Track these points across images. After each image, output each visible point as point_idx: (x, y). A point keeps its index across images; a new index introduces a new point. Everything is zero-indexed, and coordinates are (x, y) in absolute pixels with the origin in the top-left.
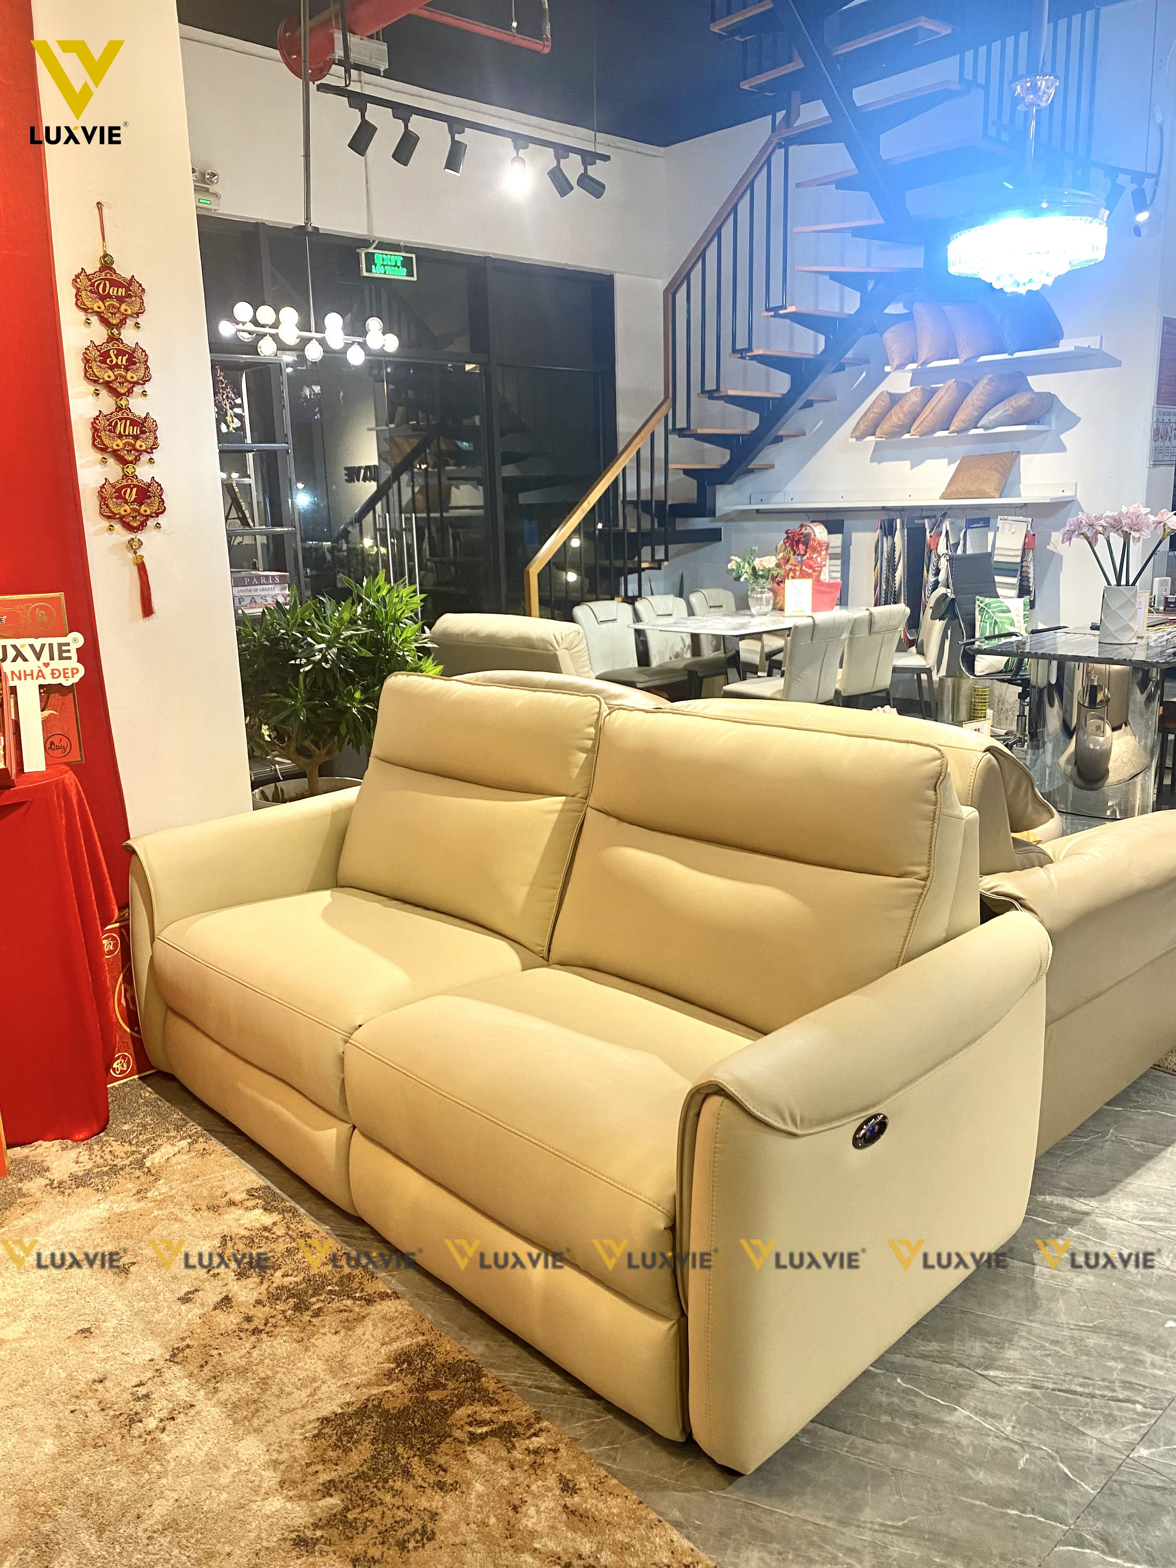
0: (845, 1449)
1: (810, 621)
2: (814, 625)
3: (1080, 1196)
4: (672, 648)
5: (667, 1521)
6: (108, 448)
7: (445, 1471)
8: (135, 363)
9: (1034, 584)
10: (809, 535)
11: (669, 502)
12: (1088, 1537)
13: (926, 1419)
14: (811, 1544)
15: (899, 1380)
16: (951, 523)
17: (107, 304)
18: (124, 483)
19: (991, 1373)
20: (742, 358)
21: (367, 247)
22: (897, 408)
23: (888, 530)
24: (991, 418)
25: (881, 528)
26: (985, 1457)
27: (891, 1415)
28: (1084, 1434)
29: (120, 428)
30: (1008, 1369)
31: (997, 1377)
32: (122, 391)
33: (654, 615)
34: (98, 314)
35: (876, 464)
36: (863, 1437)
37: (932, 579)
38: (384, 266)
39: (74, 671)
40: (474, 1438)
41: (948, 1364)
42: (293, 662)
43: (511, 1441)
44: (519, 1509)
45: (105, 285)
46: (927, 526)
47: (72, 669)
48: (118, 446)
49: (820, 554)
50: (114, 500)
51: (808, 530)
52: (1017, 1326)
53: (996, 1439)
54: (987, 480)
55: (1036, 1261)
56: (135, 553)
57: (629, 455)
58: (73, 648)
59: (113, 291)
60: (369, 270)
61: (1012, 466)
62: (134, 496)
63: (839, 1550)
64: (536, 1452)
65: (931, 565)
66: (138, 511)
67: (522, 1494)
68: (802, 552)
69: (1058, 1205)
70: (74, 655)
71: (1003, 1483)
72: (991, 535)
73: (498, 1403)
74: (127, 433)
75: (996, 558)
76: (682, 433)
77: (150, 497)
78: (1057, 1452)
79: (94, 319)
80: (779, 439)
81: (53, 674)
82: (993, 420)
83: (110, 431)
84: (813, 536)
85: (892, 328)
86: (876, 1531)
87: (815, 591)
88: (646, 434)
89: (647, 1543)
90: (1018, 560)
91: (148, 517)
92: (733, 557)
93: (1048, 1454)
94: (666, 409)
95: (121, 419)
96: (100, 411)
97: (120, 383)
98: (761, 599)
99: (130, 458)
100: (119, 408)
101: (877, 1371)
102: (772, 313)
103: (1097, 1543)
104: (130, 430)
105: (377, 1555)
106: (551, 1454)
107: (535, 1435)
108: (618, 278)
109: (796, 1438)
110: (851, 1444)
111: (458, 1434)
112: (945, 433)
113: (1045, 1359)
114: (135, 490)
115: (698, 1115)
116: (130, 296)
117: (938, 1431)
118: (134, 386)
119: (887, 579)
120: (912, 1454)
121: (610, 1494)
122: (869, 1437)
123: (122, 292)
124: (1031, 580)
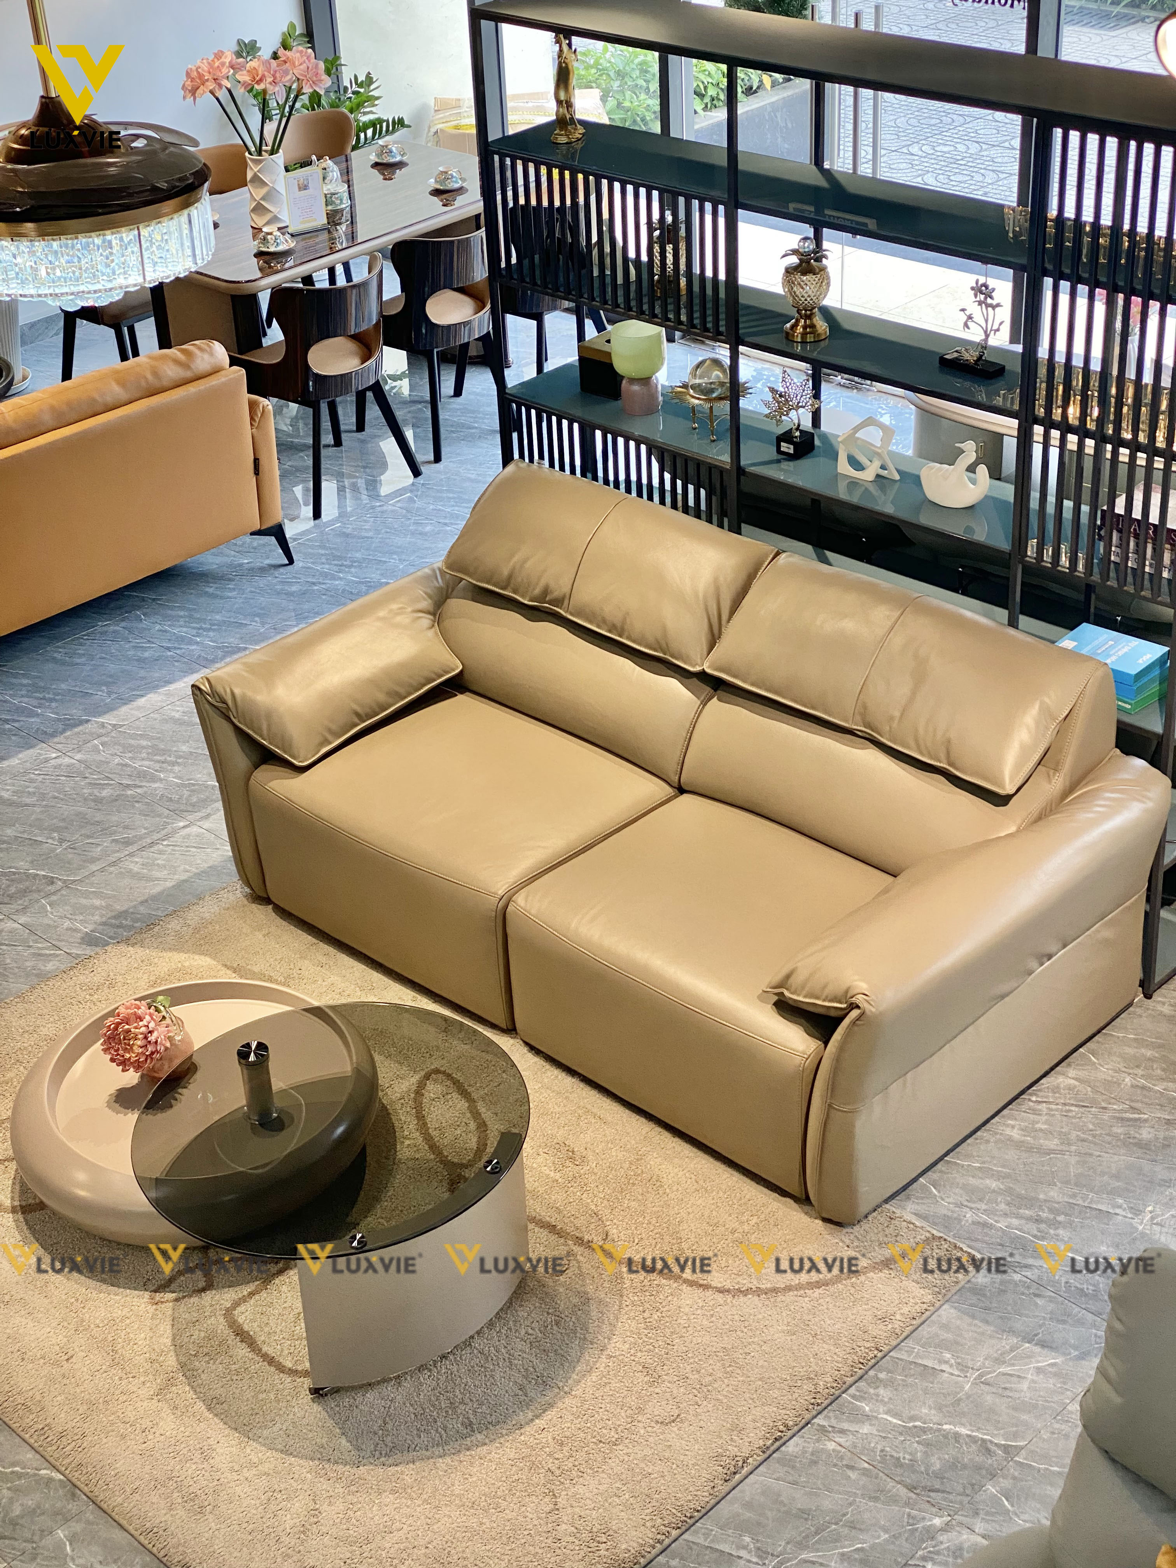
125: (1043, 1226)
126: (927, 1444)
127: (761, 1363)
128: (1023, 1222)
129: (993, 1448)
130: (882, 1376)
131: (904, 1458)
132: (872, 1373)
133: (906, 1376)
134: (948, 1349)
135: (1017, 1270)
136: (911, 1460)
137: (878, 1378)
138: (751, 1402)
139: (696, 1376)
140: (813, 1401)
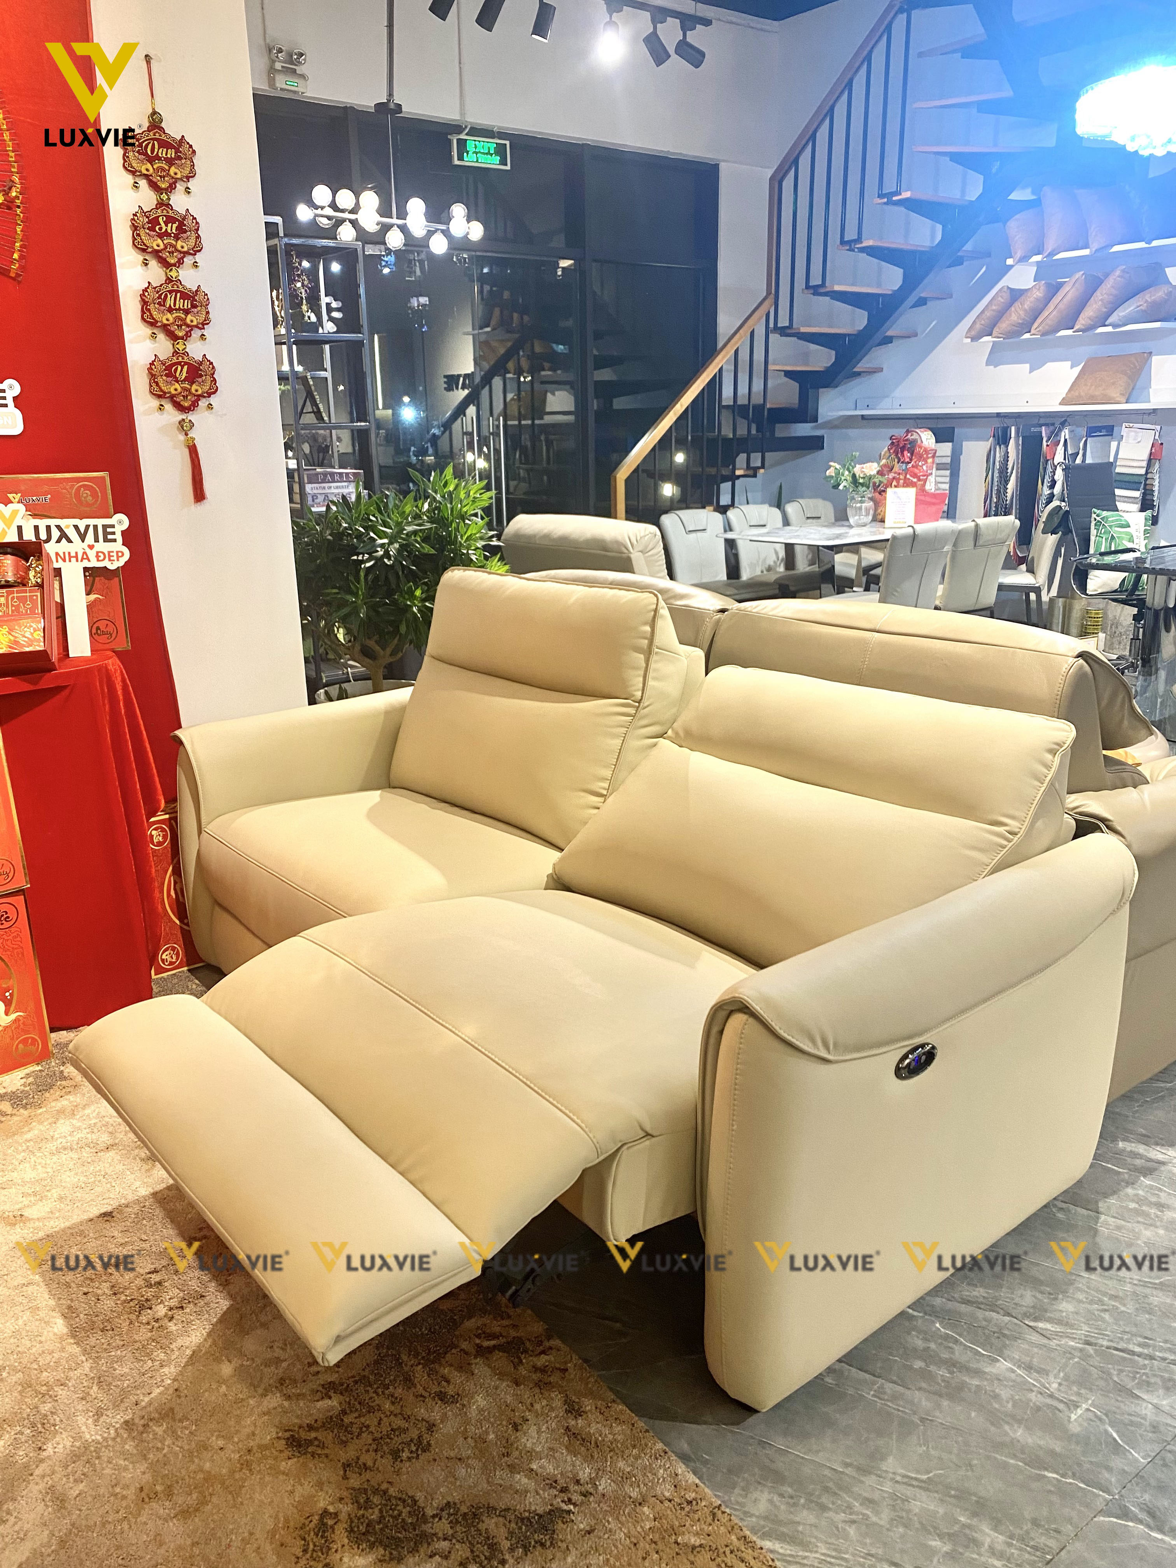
0: (872, 1393)
1: (910, 530)
2: (914, 536)
3: (1157, 1144)
4: (765, 560)
5: (673, 1452)
6: (157, 322)
7: (448, 1382)
8: (185, 232)
9: (1159, 498)
10: (915, 441)
11: (768, 406)
12: (1133, 1509)
13: (965, 1368)
14: (826, 1489)
15: (938, 1325)
16: (1071, 432)
17: (155, 167)
18: (175, 360)
19: (1041, 1325)
20: (852, 250)
21: (460, 133)
22: (1017, 304)
23: (1002, 439)
24: (1121, 314)
25: (994, 436)
26: (1025, 1413)
27: (925, 1361)
28: (1138, 1397)
29: (170, 302)
30: (1059, 1322)
31: (1046, 1329)
32: (172, 262)
33: (747, 526)
34: (147, 177)
35: (992, 367)
36: (894, 1382)
37: (1047, 492)
38: (476, 153)
39: (119, 555)
40: (481, 1352)
41: (993, 1311)
42: (355, 557)
43: (519, 1358)
44: (519, 1428)
45: (153, 145)
46: (1044, 434)
47: (117, 552)
48: (167, 320)
49: (926, 462)
50: (164, 378)
51: (915, 436)
52: (1074, 1278)
53: (1039, 1396)
54: (1113, 384)
55: (1101, 1210)
56: (186, 434)
57: (727, 353)
58: (118, 530)
59: (162, 153)
60: (460, 158)
61: (1141, 369)
62: (184, 375)
63: (855, 1499)
64: (543, 1370)
65: (1047, 477)
66: (189, 390)
67: (524, 1412)
68: (907, 460)
69: (1131, 1151)
70: (119, 537)
71: (1042, 1443)
72: (1114, 445)
73: (509, 1317)
74: (177, 307)
75: (1118, 470)
76: (783, 332)
77: (201, 376)
78: (1106, 1415)
79: (143, 183)
80: (888, 340)
81: (97, 556)
82: (1125, 316)
83: (159, 304)
84: (919, 442)
85: (1017, 216)
86: (897, 1482)
87: (918, 502)
88: (745, 333)
89: (649, 1475)
90: (1143, 471)
91: (199, 397)
92: (832, 464)
93: (1096, 1416)
94: (768, 305)
95: (170, 292)
96: (149, 283)
97: (169, 252)
98: (860, 508)
99: (181, 334)
100: (169, 280)
101: (915, 1314)
102: (886, 200)
103: (1142, 1516)
104: (180, 304)
105: (370, 1463)
106: (558, 1374)
107: (543, 1352)
108: (723, 167)
109: (819, 1377)
110: (879, 1388)
111: (464, 1345)
112: (1069, 332)
113: (1102, 1314)
114: (186, 367)
115: (721, 1032)
116: (180, 158)
117: (975, 1382)
118: (184, 256)
119: (998, 491)
120: (945, 1403)
121: (616, 1419)
122: (899, 1382)
123: (171, 153)
124: (1156, 494)
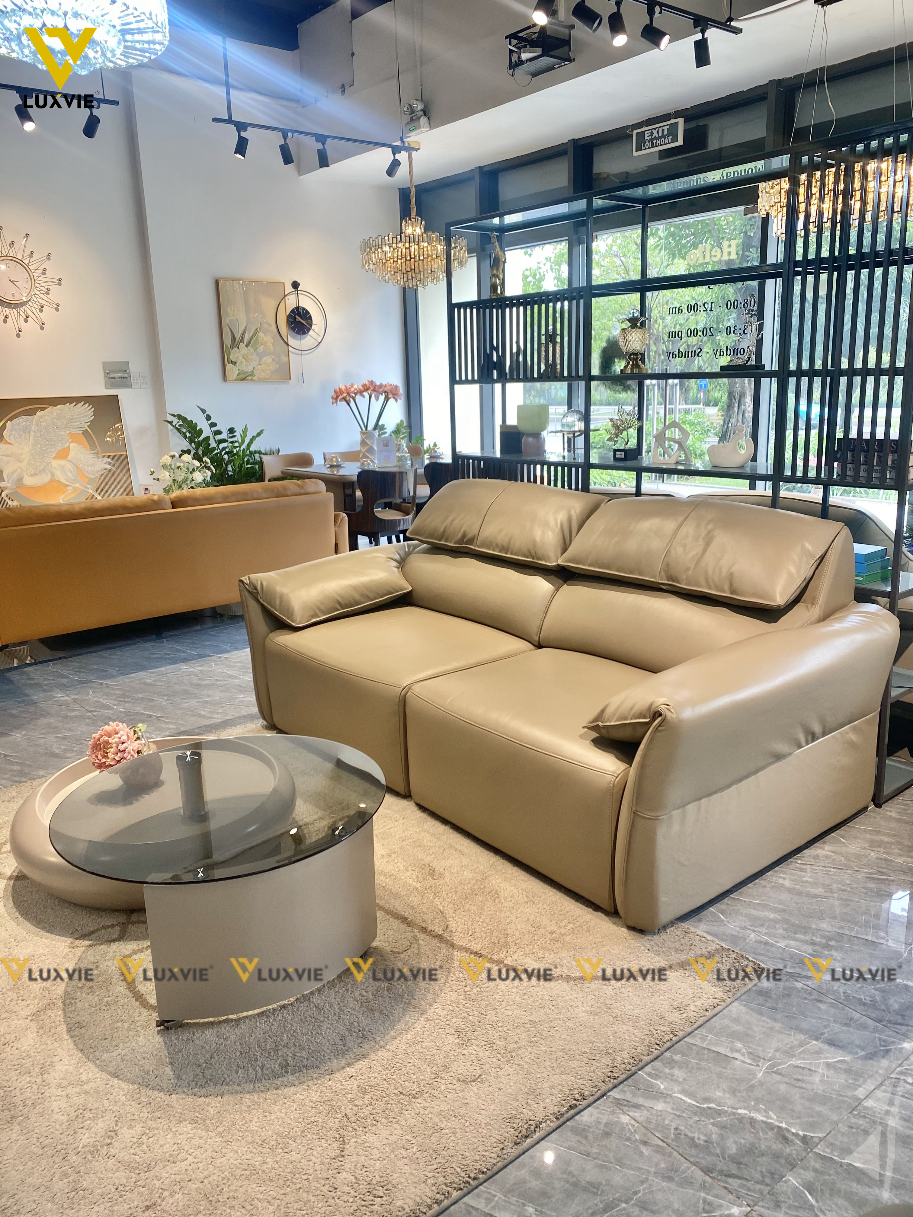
125: (817, 948)
126: (723, 1127)
127: (563, 1036)
128: (798, 943)
129: (791, 1137)
130: (677, 1057)
131: (699, 1138)
132: (667, 1054)
133: (700, 1060)
134: (739, 1039)
135: (798, 979)
136: (706, 1141)
137: (673, 1060)
138: (550, 1069)
139: (503, 1043)
140: (609, 1074)
